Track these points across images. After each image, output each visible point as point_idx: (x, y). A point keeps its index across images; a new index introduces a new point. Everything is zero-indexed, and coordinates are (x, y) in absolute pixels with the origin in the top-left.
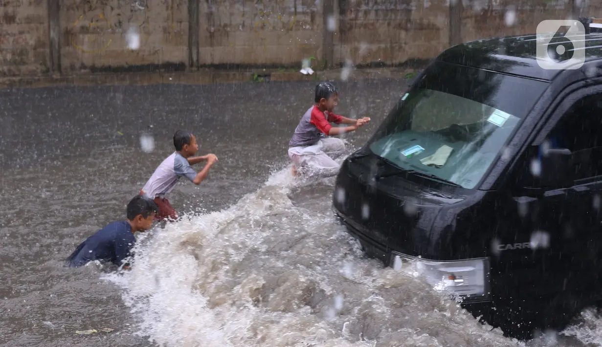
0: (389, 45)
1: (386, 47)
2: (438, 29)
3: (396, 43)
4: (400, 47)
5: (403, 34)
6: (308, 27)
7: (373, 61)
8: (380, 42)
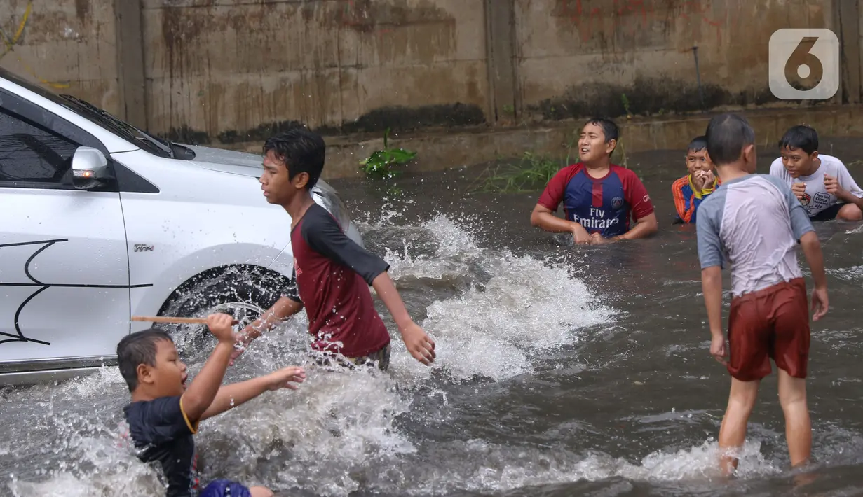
0: (310, 74)
1: (303, 77)
2: (451, 22)
3: (332, 66)
4: (344, 79)
5: (350, 39)
6: (68, 31)
7: (267, 120)
8: (283, 66)
